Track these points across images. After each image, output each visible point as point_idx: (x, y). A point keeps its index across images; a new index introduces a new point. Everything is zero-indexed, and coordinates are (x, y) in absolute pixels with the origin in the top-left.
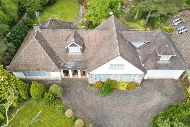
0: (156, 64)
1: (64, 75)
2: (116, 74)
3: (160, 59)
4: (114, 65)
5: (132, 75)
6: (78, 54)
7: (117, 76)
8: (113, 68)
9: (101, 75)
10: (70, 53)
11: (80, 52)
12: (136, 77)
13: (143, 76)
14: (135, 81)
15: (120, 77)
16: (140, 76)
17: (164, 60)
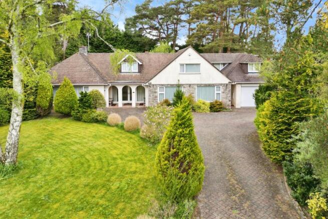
0: (244, 77)
1: (110, 104)
2: (190, 85)
3: (249, 71)
4: (185, 65)
5: (214, 86)
6: (134, 74)
7: (191, 89)
8: (185, 73)
9: (168, 89)
10: (122, 74)
11: (137, 71)
12: (220, 92)
13: (230, 87)
14: (221, 101)
15: (196, 91)
16: (226, 88)
17: (253, 71)
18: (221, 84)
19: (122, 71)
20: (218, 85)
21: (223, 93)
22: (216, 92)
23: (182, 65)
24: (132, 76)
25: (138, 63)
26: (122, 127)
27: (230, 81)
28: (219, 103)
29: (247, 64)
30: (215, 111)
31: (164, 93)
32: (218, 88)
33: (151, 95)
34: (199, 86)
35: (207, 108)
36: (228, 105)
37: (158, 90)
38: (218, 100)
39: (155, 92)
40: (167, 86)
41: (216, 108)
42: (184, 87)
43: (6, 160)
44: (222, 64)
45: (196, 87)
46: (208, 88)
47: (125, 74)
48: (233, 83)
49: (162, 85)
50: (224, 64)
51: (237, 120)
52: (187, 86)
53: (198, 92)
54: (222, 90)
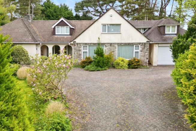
0: (162, 38)
2: (111, 44)
3: (166, 33)
4: (107, 25)
5: (133, 45)
6: (66, 36)
7: (112, 48)
8: (107, 32)
9: (91, 48)
10: (56, 36)
11: (69, 34)
12: (139, 51)
13: (148, 46)
14: (139, 58)
15: (117, 50)
16: (144, 47)
17: (171, 33)
18: (140, 43)
19: (56, 34)
20: (137, 44)
21: (141, 51)
22: (135, 51)
23: (104, 25)
24: (64, 38)
25: (70, 27)
27: (148, 40)
28: (136, 60)
29: (165, 26)
30: (132, 68)
31: (88, 51)
32: (137, 47)
33: (76, 53)
34: (120, 45)
35: (125, 65)
36: (146, 63)
37: (82, 48)
38: (136, 58)
39: (80, 51)
40: (90, 45)
41: (134, 65)
42: (106, 46)
44: (142, 29)
45: (117, 46)
46: (127, 48)
47: (58, 36)
48: (151, 43)
49: (86, 44)
50: (145, 29)
51: (153, 76)
52: (108, 44)
53: (118, 51)
54: (140, 49)
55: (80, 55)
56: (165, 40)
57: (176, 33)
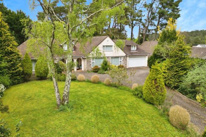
2: (108, 57)
3: (131, 50)
5: (119, 58)
7: (108, 59)
8: (105, 50)
9: (97, 60)
12: (121, 60)
13: (126, 58)
14: (122, 65)
15: (111, 60)
16: (124, 58)
17: (133, 49)
18: (122, 56)
20: (121, 57)
21: (123, 61)
22: (120, 60)
23: (104, 46)
26: (88, 81)
27: (126, 55)
29: (131, 46)
31: (95, 62)
34: (112, 58)
36: (125, 67)
40: (96, 58)
43: (65, 101)
46: (116, 59)
47: (66, 51)
49: (94, 58)
54: (122, 59)
55: (91, 64)
56: (132, 54)
57: (136, 49)
